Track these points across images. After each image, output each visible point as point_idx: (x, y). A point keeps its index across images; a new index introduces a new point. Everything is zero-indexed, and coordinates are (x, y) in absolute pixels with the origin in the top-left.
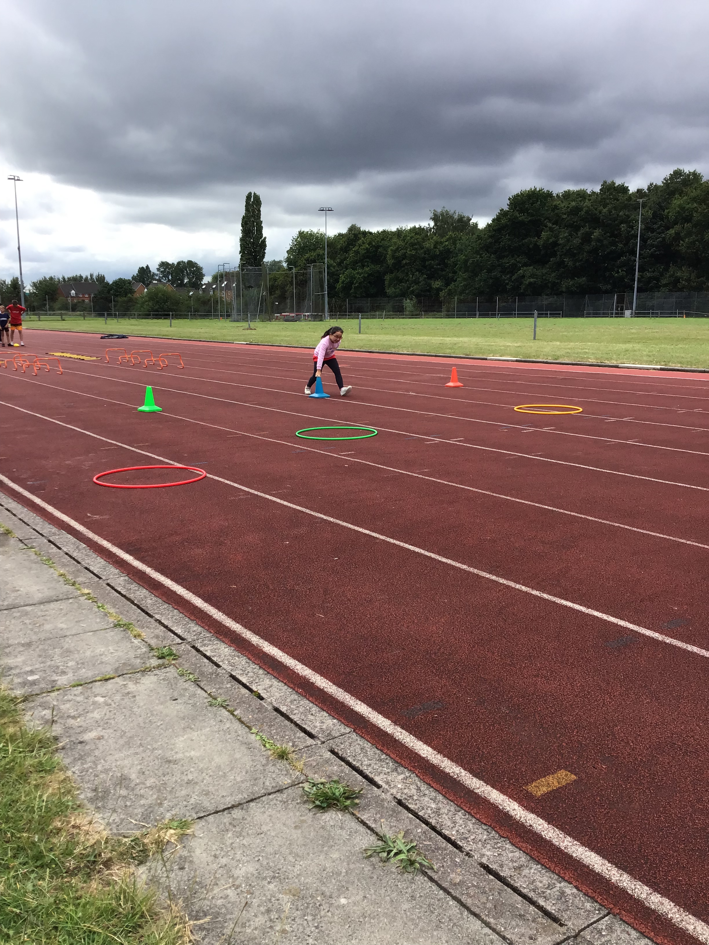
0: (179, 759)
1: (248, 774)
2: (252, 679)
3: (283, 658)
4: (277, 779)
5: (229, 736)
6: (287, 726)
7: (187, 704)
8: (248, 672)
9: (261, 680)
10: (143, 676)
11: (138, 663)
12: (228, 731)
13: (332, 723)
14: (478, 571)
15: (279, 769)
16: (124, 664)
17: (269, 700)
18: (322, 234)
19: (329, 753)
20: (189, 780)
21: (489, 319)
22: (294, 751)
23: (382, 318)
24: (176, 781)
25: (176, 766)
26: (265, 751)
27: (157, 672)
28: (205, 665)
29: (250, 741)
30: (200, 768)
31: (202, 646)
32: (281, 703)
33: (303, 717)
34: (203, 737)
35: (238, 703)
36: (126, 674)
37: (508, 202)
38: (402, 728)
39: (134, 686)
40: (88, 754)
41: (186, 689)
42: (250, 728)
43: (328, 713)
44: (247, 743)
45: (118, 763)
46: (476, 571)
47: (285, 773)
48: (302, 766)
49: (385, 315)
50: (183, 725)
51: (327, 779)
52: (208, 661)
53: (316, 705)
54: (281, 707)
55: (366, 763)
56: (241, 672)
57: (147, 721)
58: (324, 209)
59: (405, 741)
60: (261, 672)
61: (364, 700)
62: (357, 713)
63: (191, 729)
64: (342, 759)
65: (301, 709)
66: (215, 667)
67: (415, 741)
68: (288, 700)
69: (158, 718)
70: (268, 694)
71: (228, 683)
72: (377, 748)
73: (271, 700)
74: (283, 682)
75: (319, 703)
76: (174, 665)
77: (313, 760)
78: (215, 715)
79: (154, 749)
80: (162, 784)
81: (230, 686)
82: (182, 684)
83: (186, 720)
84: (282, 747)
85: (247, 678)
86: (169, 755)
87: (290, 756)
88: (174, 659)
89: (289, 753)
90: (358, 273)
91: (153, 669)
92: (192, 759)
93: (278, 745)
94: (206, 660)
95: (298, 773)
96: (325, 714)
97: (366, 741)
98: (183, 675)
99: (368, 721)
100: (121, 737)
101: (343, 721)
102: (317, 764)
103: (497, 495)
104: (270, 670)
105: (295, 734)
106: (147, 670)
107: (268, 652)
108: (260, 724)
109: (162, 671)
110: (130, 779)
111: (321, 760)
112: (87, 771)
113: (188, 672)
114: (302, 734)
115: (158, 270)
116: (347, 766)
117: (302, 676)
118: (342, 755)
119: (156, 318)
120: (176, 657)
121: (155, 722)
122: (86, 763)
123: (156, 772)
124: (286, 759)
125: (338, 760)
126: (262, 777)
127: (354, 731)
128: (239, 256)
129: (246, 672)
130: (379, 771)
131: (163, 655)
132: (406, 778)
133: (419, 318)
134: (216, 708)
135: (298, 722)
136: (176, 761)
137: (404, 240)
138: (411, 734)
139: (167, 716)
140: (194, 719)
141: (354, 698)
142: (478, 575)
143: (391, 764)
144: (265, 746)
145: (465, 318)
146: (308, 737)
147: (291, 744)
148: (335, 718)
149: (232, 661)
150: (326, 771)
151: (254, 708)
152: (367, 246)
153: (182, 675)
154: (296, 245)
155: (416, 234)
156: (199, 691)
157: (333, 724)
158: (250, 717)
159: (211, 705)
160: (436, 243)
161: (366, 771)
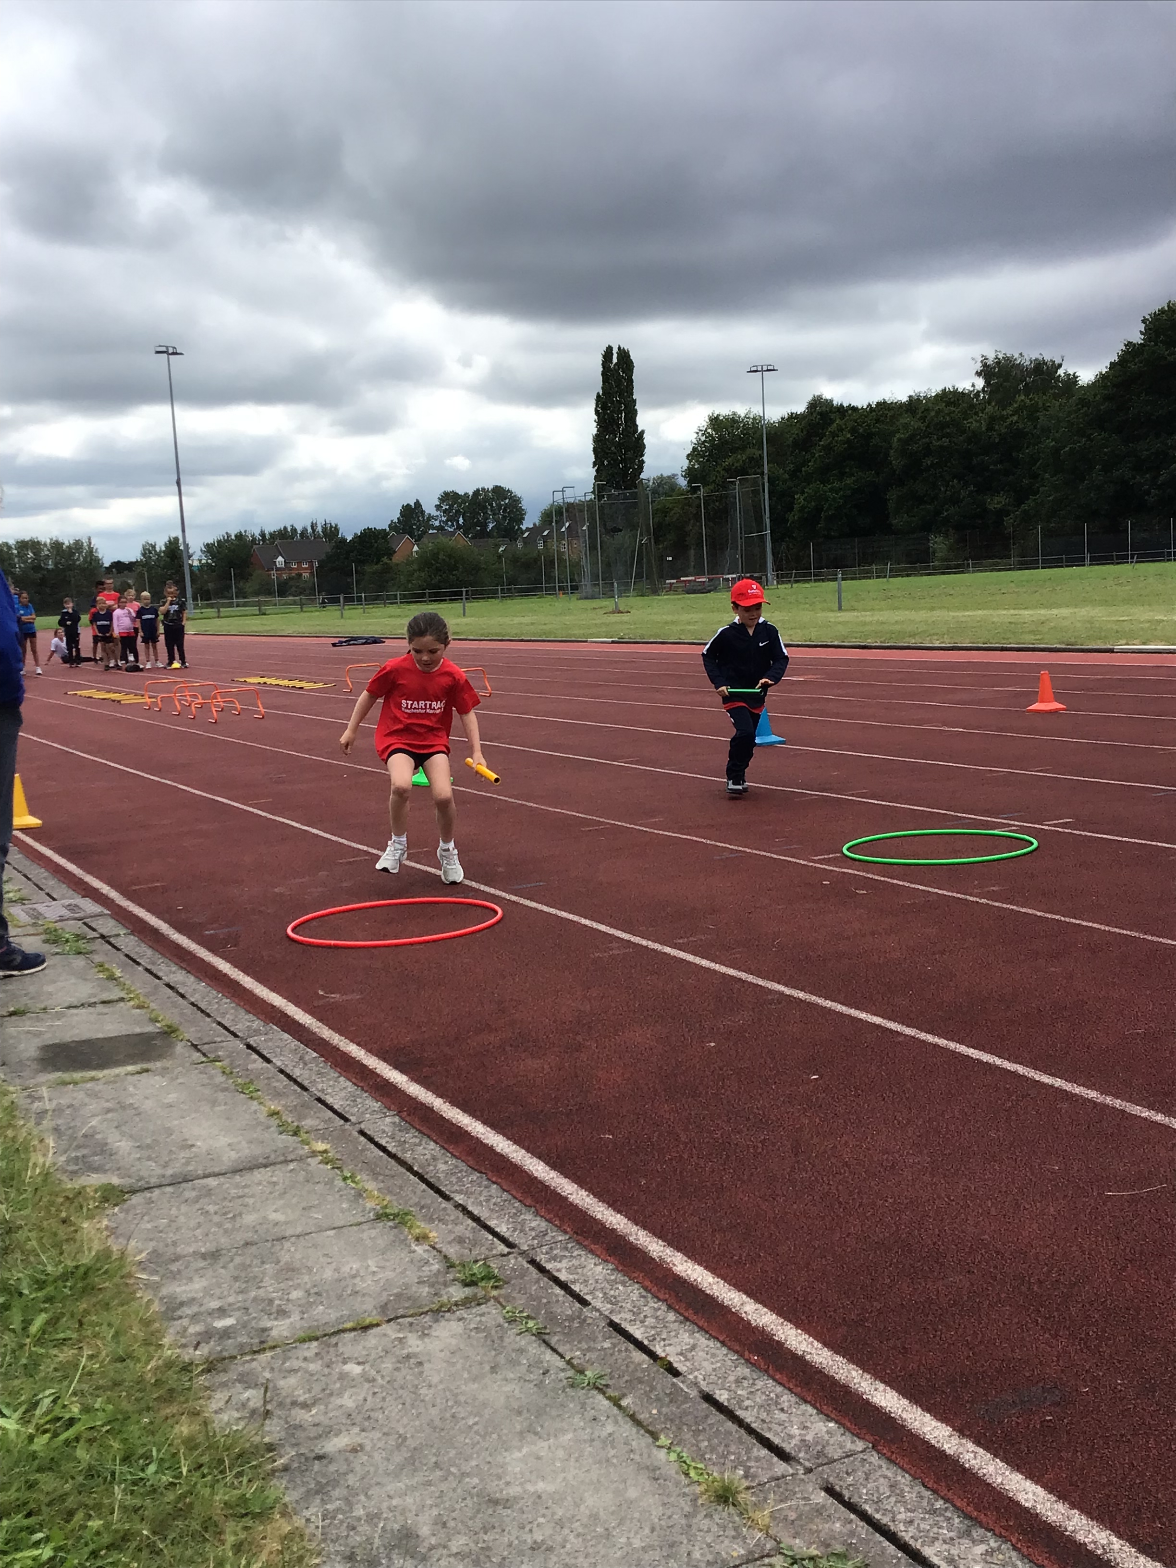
0: (515, 1498)
1: (655, 1533)
2: (653, 1332)
3: (715, 1287)
4: (717, 1547)
5: (612, 1452)
6: (731, 1433)
7: (525, 1381)
8: (645, 1317)
9: (673, 1334)
10: (437, 1321)
11: (425, 1294)
12: (610, 1440)
13: (825, 1429)
14: (1124, 1103)
15: (717, 1524)
16: (398, 1296)
17: (691, 1377)
18: (754, 419)
19: (823, 1494)
20: (535, 1542)
21: (1112, 566)
22: (748, 1488)
23: (885, 577)
24: (510, 1545)
25: (509, 1511)
26: (688, 1485)
27: (461, 1313)
28: (558, 1301)
29: (656, 1464)
30: (556, 1517)
31: (549, 1261)
32: (717, 1384)
33: (764, 1415)
34: (561, 1453)
35: (627, 1382)
36: (403, 1317)
37: (1142, 327)
38: (978, 1443)
39: (419, 1342)
40: (335, 1483)
41: (521, 1351)
42: (655, 1436)
43: (815, 1407)
44: (651, 1468)
45: (394, 1502)
46: (1118, 1103)
47: (733, 1533)
48: (767, 1520)
49: (891, 570)
50: (518, 1427)
51: (822, 1548)
52: (563, 1292)
53: (790, 1390)
54: (717, 1392)
55: (901, 1517)
56: (629, 1316)
57: (448, 1415)
58: (759, 369)
59: (985, 1471)
60: (671, 1316)
61: (890, 1382)
62: (877, 1410)
63: (536, 1434)
64: (851, 1507)
65: (760, 1399)
66: (578, 1305)
67: (1007, 1473)
68: (732, 1378)
69: (469, 1409)
70: (688, 1364)
71: (605, 1339)
72: (925, 1486)
73: (696, 1377)
74: (718, 1339)
75: (796, 1386)
76: (496, 1299)
77: (790, 1507)
78: (583, 1406)
79: (464, 1475)
80: (482, 1548)
81: (610, 1345)
82: (513, 1338)
83: (525, 1414)
84: (723, 1480)
85: (642, 1329)
86: (493, 1487)
87: (741, 1497)
88: (496, 1287)
89: (737, 1492)
90: (831, 490)
91: (455, 1308)
92: (539, 1497)
93: (715, 1474)
94: (558, 1290)
95: (760, 1535)
96: (810, 1409)
97: (899, 1470)
98: (516, 1321)
99: (903, 1426)
100: (398, 1447)
101: (849, 1424)
102: (799, 1517)
103: (1155, 939)
104: (689, 1313)
105: (748, 1451)
106: (443, 1309)
107: (683, 1274)
108: (674, 1428)
109: (474, 1311)
110: (418, 1536)
111: (807, 1508)
112: (334, 1518)
113: (525, 1314)
114: (764, 1452)
115: (438, 507)
116: (862, 1524)
117: (756, 1327)
118: (850, 1499)
119: (435, 601)
120: (498, 1281)
121: (463, 1418)
122: (330, 1501)
123: (470, 1523)
124: (734, 1505)
125: (843, 1508)
126: (685, 1542)
127: (873, 1447)
128: (593, 472)
129: (642, 1316)
130: (932, 1534)
131: (474, 1279)
132: (990, 1553)
133: (962, 572)
134: (584, 1391)
135: (753, 1425)
136: (508, 1500)
137: (923, 419)
138: (996, 1456)
139: (484, 1405)
140: (540, 1413)
141: (868, 1377)
142: (1123, 1111)
143: (957, 1520)
144: (687, 1475)
145: (1062, 567)
146: (775, 1459)
147: (742, 1472)
148: (831, 1419)
149: (612, 1292)
150: (818, 1532)
151: (662, 1395)
152: (849, 436)
153: (511, 1321)
154: (705, 441)
155: (948, 404)
156: (549, 1356)
157: (828, 1432)
158: (654, 1412)
159: (572, 1386)
160: (992, 419)
161: (903, 1534)
